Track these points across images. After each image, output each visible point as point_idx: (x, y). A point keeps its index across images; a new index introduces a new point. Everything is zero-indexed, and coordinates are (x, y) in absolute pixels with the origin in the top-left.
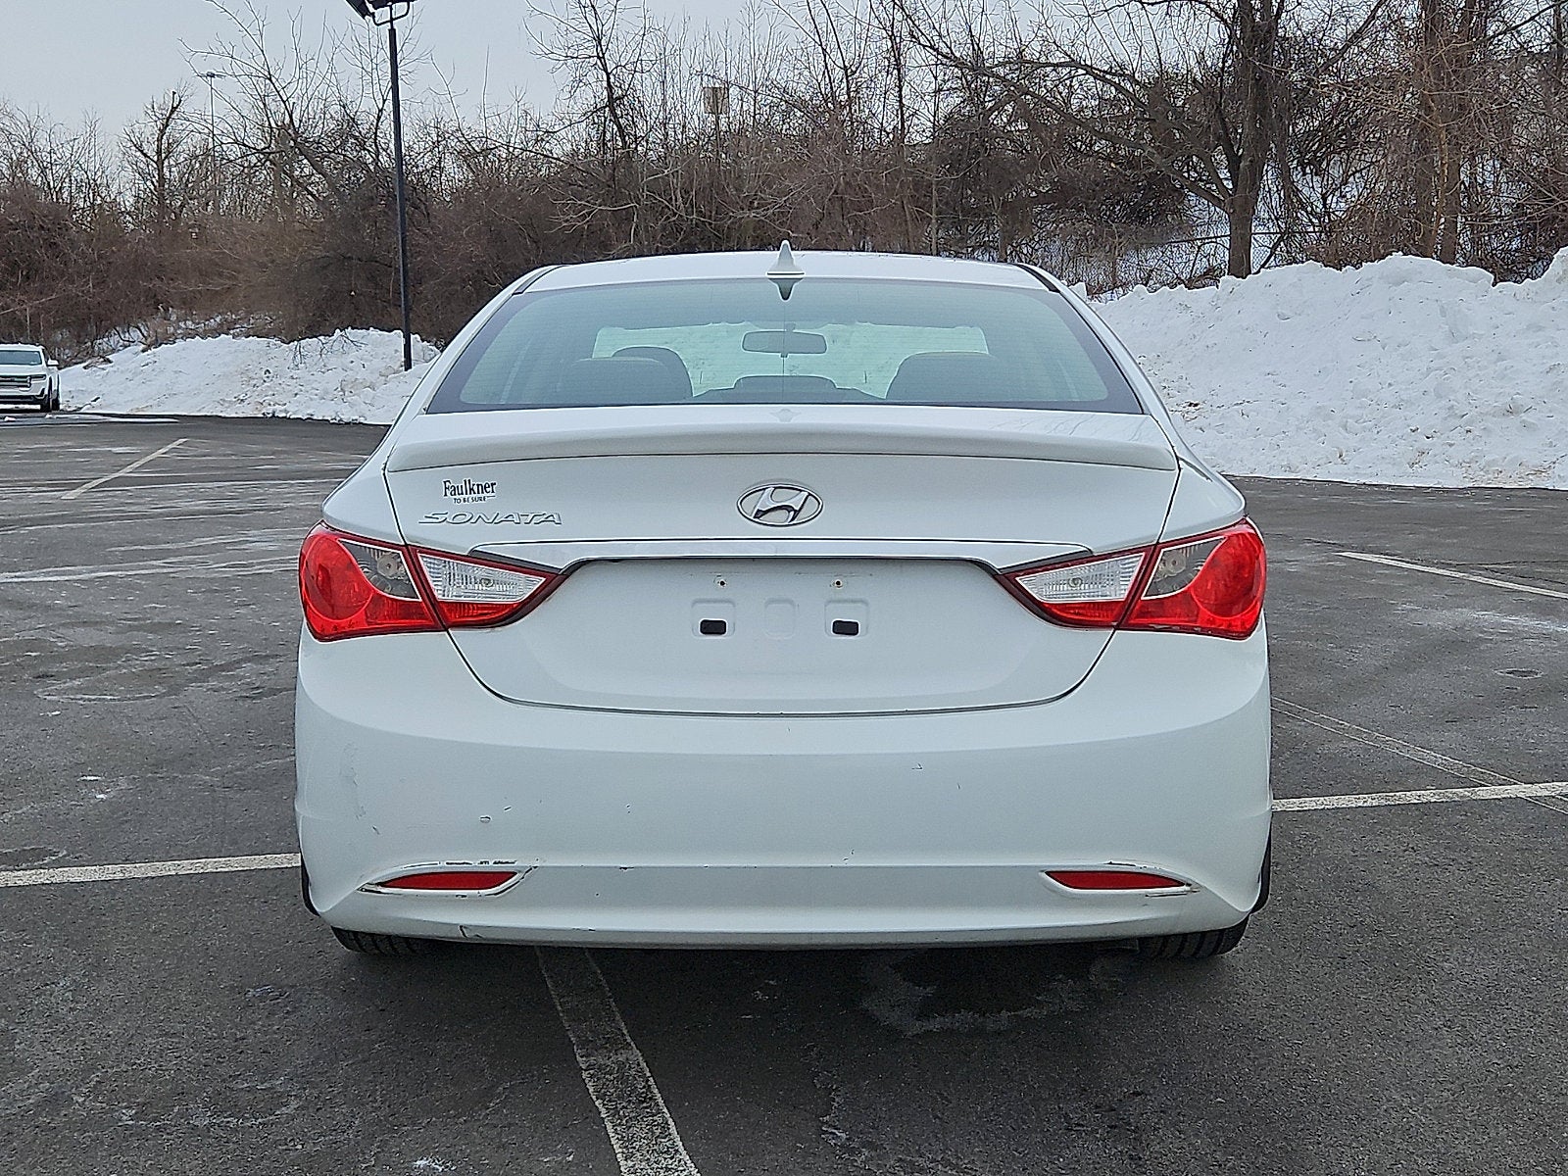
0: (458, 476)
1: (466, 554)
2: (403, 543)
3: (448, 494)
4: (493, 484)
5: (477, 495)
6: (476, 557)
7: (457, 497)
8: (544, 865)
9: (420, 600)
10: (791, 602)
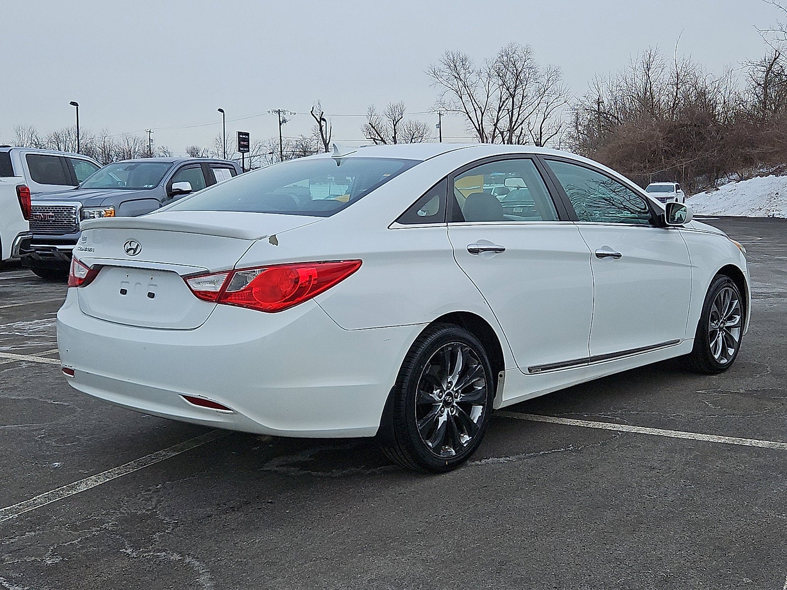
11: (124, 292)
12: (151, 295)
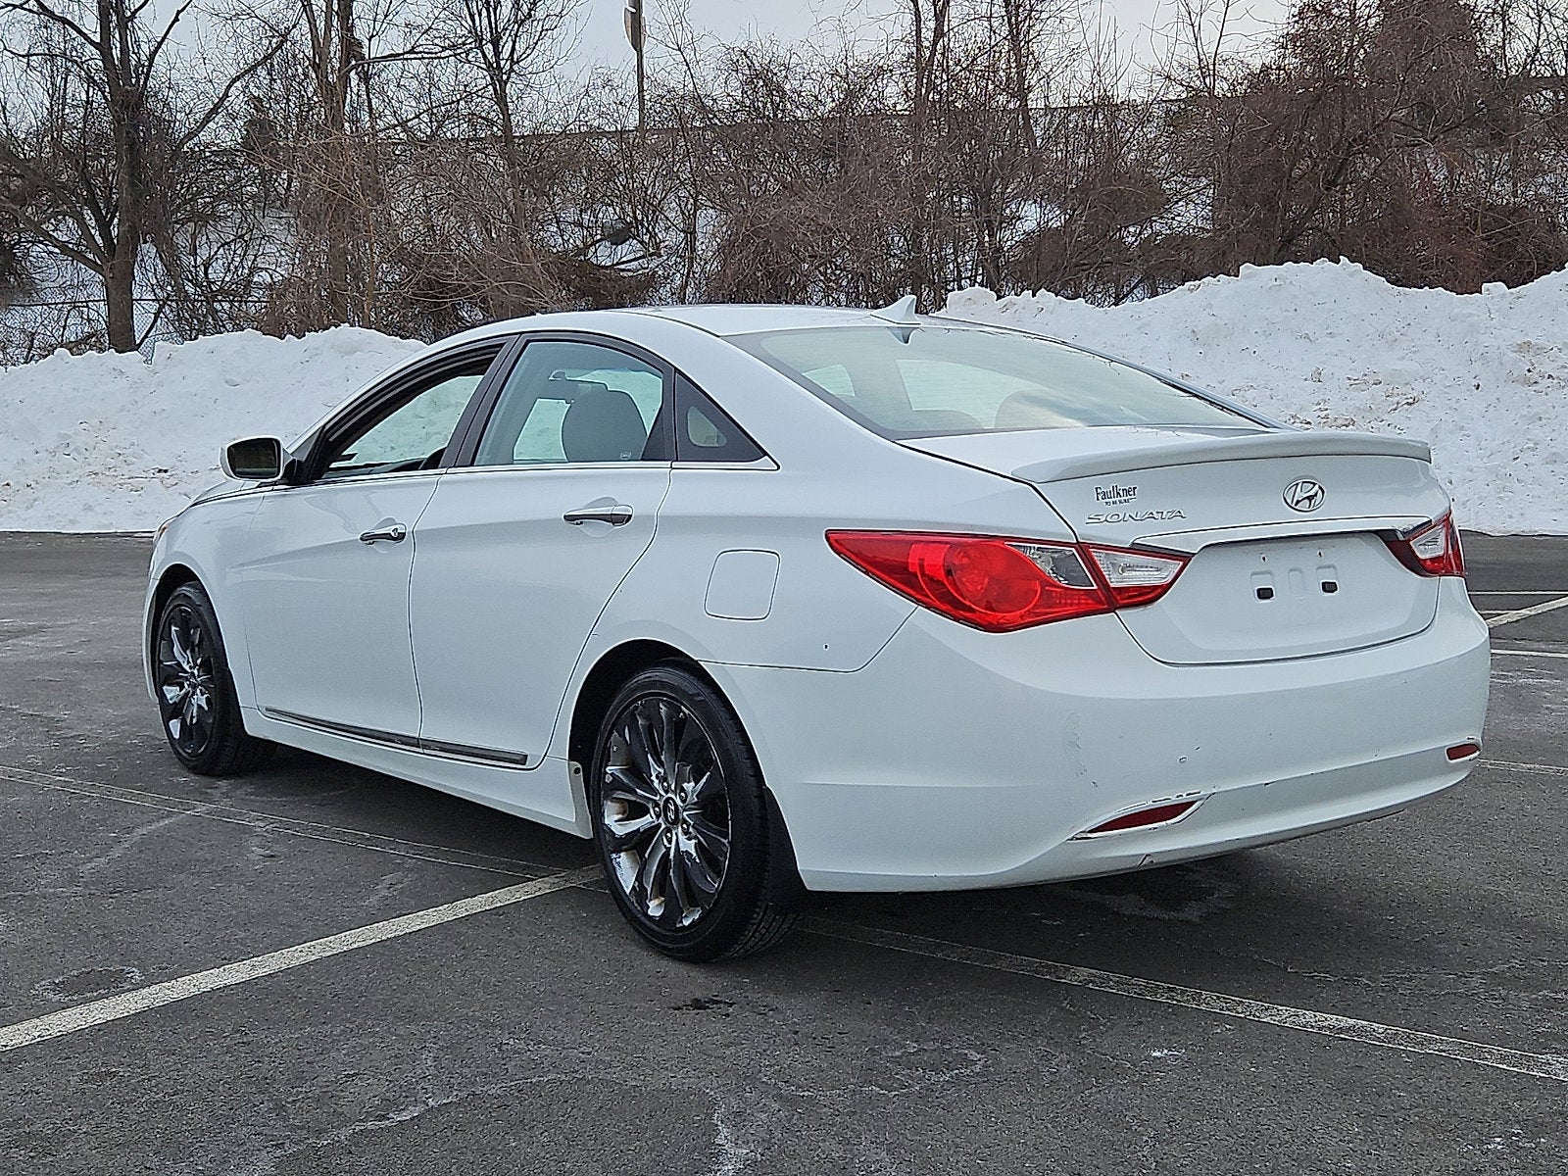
0: (1107, 484)
1: (1127, 546)
2: (1075, 541)
3: (1100, 497)
4: (1135, 488)
5: (1122, 498)
6: (1136, 549)
7: (1107, 500)
8: (1220, 790)
9: (1095, 587)
10: (1299, 570)
11: (1265, 594)
12: (1329, 587)
